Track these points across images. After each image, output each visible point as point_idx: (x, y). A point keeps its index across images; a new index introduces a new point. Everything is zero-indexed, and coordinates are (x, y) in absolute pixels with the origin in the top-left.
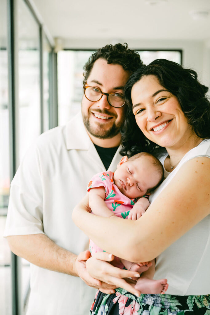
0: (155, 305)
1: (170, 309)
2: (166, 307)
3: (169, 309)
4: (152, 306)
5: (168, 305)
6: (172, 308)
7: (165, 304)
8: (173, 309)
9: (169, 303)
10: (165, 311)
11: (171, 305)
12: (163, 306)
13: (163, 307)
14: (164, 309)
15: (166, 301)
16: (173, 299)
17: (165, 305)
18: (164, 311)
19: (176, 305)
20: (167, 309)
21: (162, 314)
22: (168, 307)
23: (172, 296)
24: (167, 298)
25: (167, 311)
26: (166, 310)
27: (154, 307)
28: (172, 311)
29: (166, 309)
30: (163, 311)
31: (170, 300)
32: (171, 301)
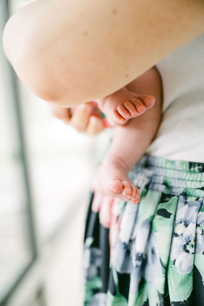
0: (150, 187)
1: (185, 195)
2: (174, 190)
3: (181, 197)
4: (145, 190)
5: (181, 186)
6: (191, 193)
7: (172, 183)
8: (191, 196)
9: (184, 182)
10: (170, 201)
11: (189, 187)
12: (167, 190)
13: (166, 192)
14: (170, 196)
15: (177, 177)
16: (194, 172)
17: (172, 187)
18: (168, 201)
19: (201, 187)
20: (178, 196)
21: (163, 207)
22: (181, 191)
23: (191, 165)
24: (178, 170)
25: (176, 201)
26: (176, 197)
27: (149, 192)
28: (189, 200)
29: (173, 196)
30: (167, 199)
31: (185, 174)
32: (188, 176)
